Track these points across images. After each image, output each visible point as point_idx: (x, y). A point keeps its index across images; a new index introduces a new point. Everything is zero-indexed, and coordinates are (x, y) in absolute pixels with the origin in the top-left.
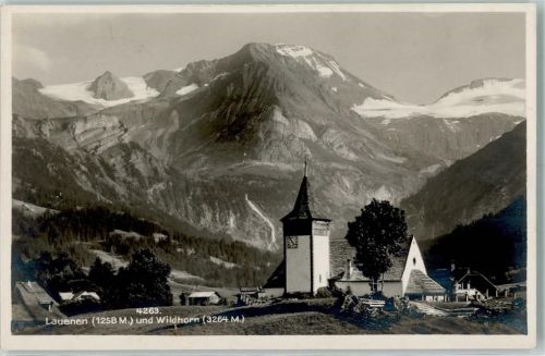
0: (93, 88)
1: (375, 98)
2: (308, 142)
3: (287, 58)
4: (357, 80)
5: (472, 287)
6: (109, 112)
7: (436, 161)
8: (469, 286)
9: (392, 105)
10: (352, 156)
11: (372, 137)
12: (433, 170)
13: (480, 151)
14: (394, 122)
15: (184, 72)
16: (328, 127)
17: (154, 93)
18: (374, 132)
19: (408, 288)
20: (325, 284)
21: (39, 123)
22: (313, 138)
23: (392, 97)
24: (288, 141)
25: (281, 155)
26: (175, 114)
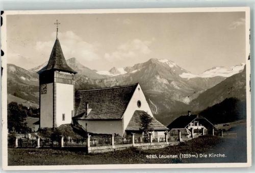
0: (110, 71)
1: (186, 72)
2: (166, 85)
3: (161, 63)
4: (181, 68)
6: (113, 77)
7: (202, 90)
9: (190, 75)
10: (179, 88)
11: (185, 83)
12: (201, 92)
13: (215, 86)
14: (191, 79)
15: (134, 67)
16: (172, 80)
17: (126, 72)
18: (185, 82)
21: (95, 80)
22: (168, 83)
23: (190, 72)
24: (161, 84)
25: (159, 88)
26: (131, 78)
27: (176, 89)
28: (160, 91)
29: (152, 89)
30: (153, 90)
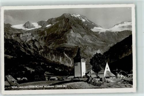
0: (25, 26)
2: (80, 39)
3: (74, 17)
4: (92, 23)
5: (122, 75)
6: (29, 32)
7: (112, 43)
8: (121, 74)
10: (91, 42)
12: (112, 45)
15: (48, 21)
16: (85, 34)
17: (40, 27)
18: (96, 36)
19: (106, 75)
20: (84, 75)
21: (11, 35)
22: (81, 37)
23: (101, 27)
24: (74, 38)
25: (73, 42)
26: (46, 32)
27: (88, 43)
28: (74, 45)
29: (66, 42)
30: (66, 44)
